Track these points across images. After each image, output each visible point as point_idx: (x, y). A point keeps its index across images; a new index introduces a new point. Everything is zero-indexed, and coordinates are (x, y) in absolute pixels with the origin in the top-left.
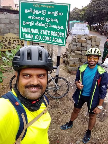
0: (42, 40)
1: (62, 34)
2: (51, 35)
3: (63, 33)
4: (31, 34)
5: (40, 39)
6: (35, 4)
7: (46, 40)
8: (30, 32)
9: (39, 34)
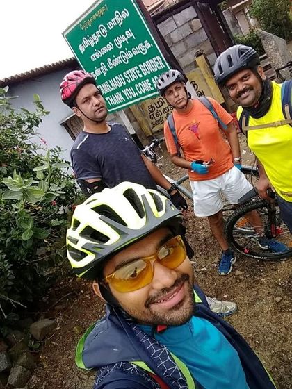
0: (140, 96)
1: (156, 61)
2: (145, 74)
3: (158, 57)
4: (116, 91)
5: (135, 96)
6: (82, 23)
7: (144, 92)
8: (112, 89)
9: (127, 86)
